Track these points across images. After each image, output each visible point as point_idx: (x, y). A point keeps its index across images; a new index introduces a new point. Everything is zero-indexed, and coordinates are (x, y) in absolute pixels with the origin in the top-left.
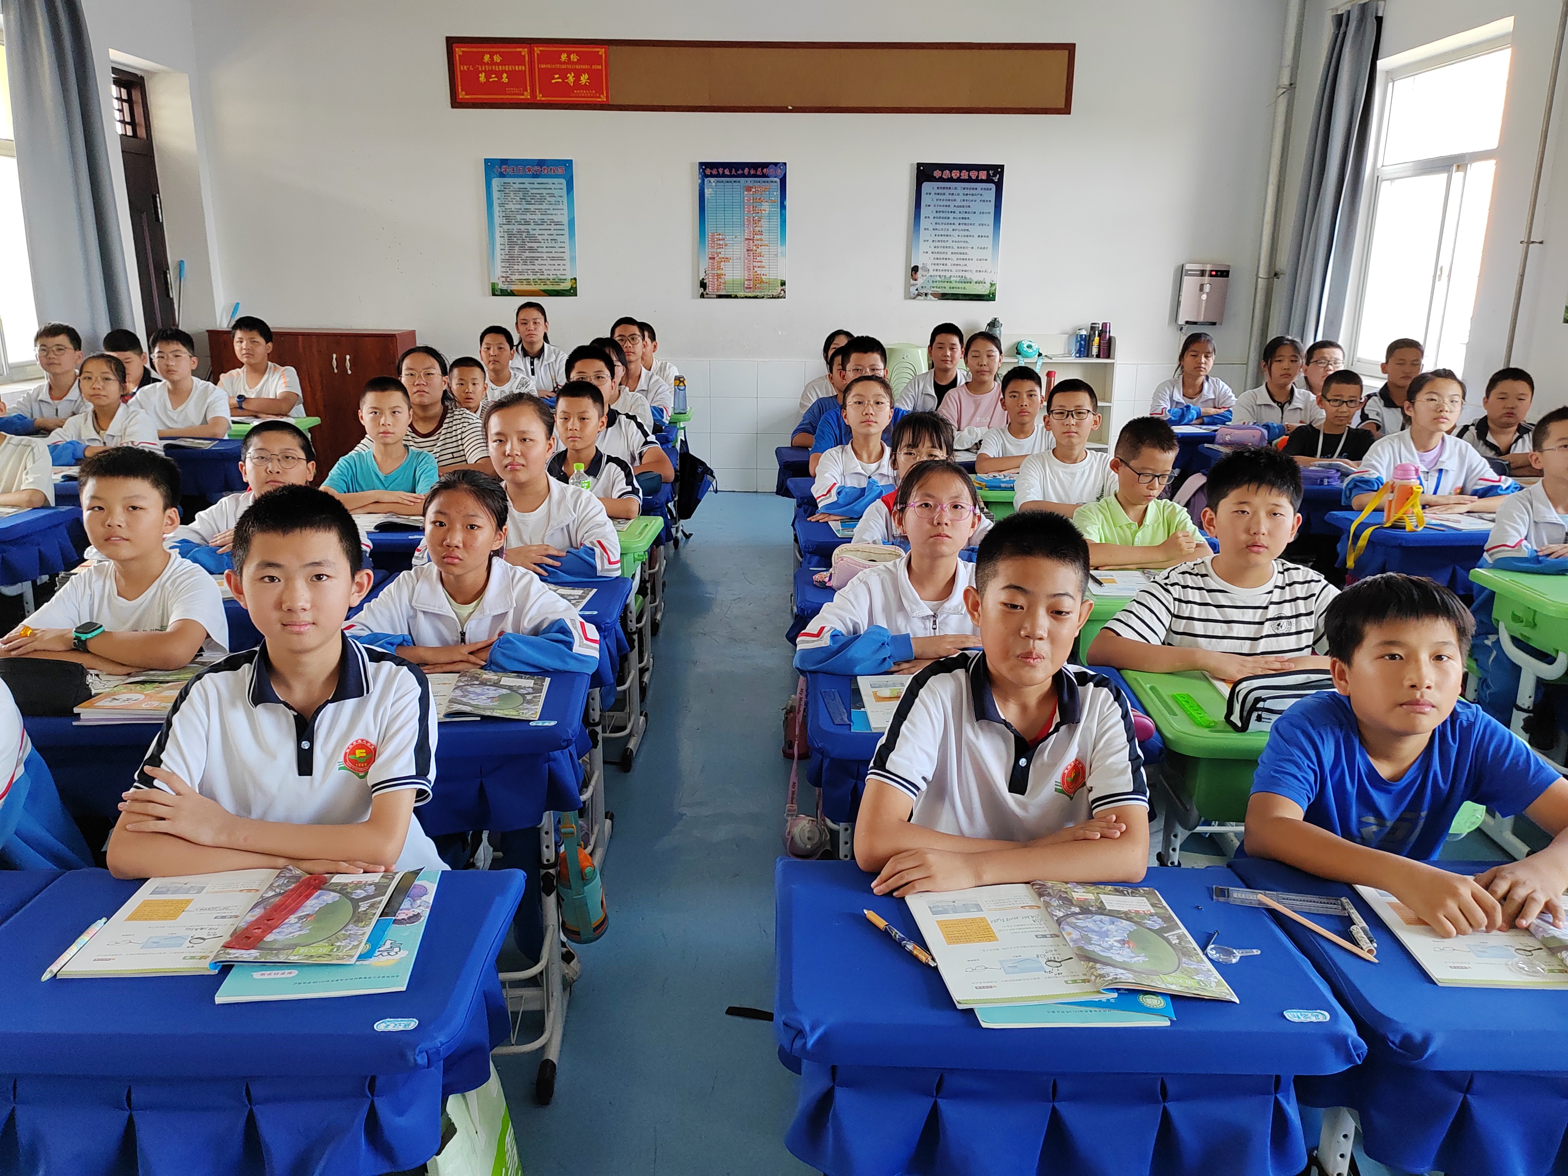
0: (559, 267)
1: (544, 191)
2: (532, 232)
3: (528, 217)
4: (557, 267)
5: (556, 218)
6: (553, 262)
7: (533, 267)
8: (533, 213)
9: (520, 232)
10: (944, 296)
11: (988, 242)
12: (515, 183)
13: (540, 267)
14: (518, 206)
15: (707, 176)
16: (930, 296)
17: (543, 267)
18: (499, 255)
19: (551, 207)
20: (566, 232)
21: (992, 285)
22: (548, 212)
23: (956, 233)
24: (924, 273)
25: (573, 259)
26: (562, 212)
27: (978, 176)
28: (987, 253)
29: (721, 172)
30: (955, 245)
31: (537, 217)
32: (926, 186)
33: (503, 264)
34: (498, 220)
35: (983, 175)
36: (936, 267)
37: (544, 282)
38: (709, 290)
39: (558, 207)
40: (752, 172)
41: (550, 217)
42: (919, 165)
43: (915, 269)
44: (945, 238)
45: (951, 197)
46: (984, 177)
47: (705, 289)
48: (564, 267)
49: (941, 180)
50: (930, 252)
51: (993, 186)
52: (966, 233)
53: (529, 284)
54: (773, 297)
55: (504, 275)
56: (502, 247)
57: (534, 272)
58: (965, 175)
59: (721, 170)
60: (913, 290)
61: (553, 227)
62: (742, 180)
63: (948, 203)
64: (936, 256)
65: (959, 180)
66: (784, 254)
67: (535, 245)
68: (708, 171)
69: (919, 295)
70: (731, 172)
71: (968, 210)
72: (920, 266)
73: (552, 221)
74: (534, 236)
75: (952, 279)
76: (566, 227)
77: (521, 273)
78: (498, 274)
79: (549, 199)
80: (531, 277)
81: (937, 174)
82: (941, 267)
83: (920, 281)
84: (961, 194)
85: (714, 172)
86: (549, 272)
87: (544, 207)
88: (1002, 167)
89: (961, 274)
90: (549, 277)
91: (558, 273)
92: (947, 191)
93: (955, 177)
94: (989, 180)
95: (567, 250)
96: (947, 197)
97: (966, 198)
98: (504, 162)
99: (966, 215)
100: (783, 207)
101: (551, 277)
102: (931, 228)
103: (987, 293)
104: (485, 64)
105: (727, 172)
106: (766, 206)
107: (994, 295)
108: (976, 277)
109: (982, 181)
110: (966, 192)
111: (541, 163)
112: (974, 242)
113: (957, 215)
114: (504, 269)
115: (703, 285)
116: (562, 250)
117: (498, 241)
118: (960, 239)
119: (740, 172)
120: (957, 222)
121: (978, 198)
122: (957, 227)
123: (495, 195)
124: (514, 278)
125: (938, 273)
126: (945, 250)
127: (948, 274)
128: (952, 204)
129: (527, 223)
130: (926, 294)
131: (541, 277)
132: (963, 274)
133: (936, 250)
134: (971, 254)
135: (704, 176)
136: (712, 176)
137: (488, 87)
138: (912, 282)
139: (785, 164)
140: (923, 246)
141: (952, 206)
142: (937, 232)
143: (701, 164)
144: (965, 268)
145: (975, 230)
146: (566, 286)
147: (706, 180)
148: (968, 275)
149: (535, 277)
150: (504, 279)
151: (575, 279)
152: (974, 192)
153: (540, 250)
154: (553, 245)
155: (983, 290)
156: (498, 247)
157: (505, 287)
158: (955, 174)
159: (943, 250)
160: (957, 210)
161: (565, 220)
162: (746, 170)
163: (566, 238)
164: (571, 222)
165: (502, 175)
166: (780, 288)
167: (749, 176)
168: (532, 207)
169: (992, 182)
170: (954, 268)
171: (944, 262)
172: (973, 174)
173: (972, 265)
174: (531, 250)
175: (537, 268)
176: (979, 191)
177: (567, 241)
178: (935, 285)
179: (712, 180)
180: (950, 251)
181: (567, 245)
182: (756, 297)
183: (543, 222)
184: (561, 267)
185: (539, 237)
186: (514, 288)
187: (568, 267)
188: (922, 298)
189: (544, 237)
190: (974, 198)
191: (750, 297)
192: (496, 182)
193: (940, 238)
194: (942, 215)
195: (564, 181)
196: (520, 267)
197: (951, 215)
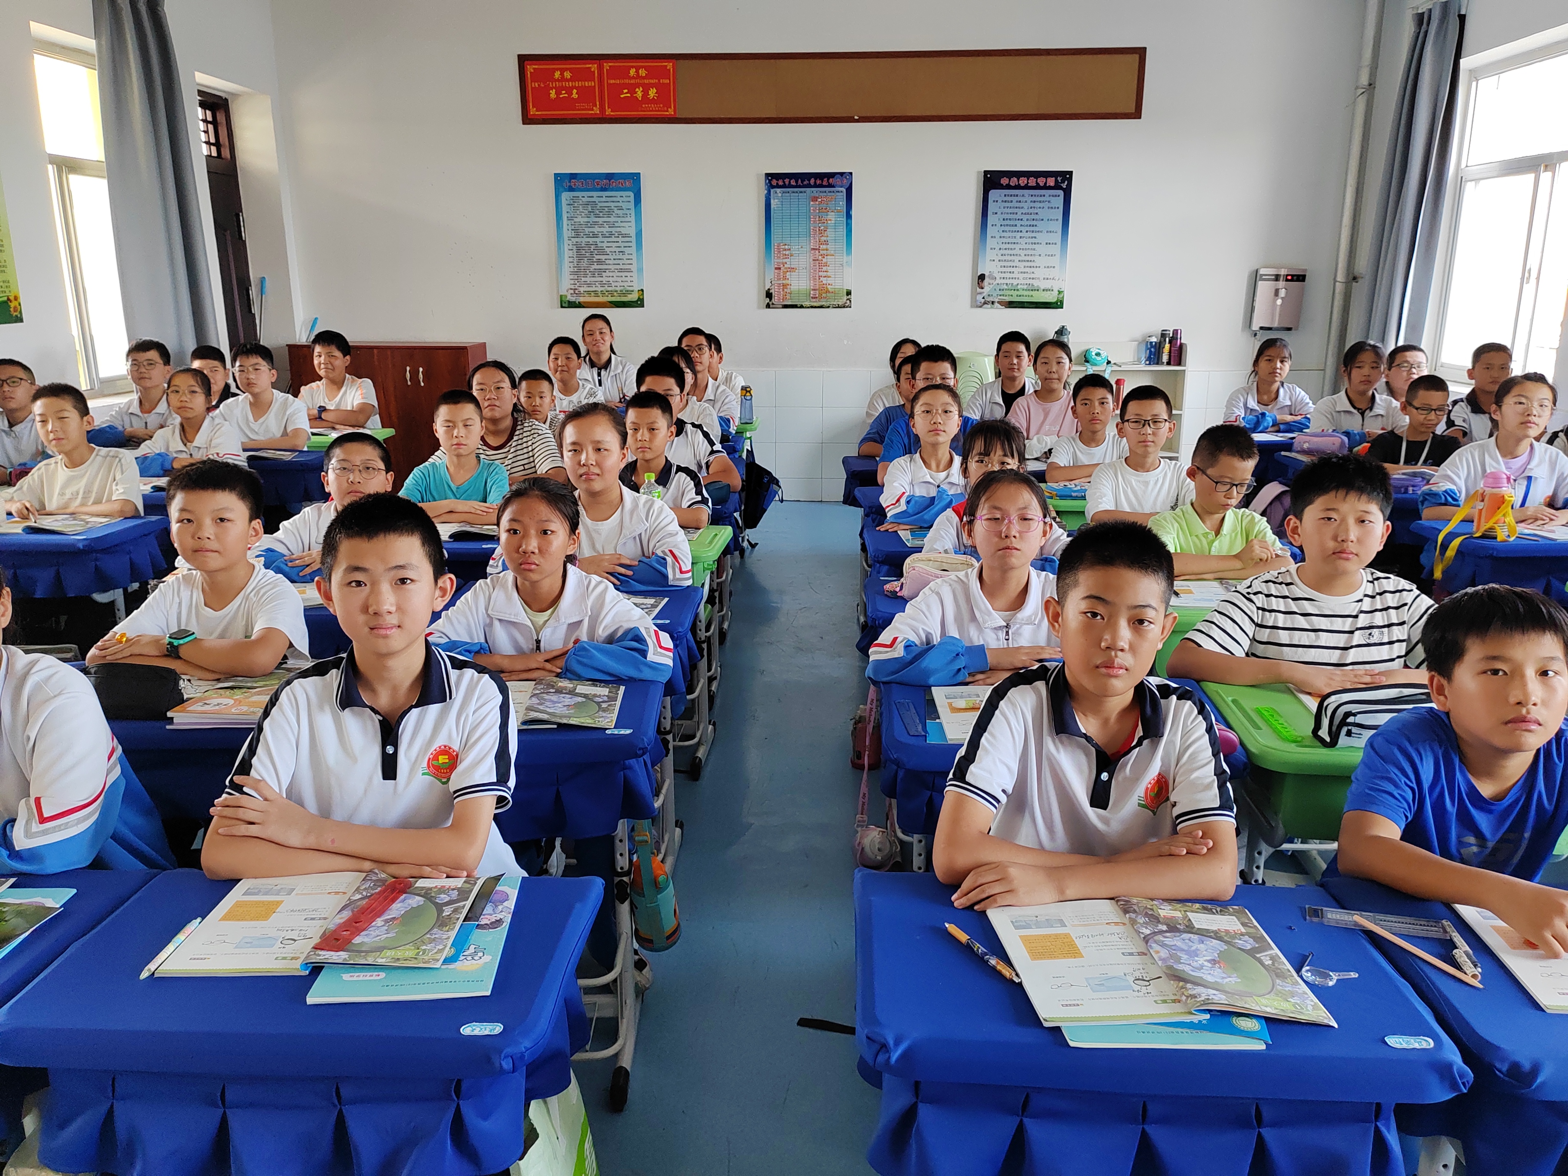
0: (626, 279)
1: (612, 204)
2: (600, 245)
3: (596, 229)
4: (624, 279)
5: (624, 231)
6: (621, 274)
7: (601, 279)
8: (602, 226)
9: (588, 244)
10: (1011, 305)
11: (1056, 249)
12: (584, 196)
13: (608, 279)
14: (586, 220)
15: (773, 187)
16: (996, 304)
17: (611, 279)
18: (567, 268)
19: (619, 220)
20: (634, 244)
21: (1060, 292)
22: (616, 224)
23: (1023, 241)
24: (991, 282)
25: (640, 270)
26: (629, 224)
27: (1046, 183)
28: (1055, 261)
29: (787, 183)
30: (1023, 253)
31: (606, 230)
32: (993, 194)
33: (572, 277)
34: (567, 233)
35: (1051, 182)
36: (1003, 275)
37: (611, 293)
38: (775, 300)
39: (626, 220)
40: (818, 182)
41: (618, 229)
42: (986, 172)
43: (982, 277)
44: (1013, 246)
45: (1018, 205)
46: (1052, 184)
47: (771, 300)
48: (632, 279)
49: (1008, 187)
50: (997, 260)
51: (1061, 193)
52: (1033, 240)
53: (597, 295)
54: (839, 307)
55: (572, 287)
56: (571, 260)
57: (602, 284)
58: (1032, 182)
59: (787, 181)
60: (979, 298)
61: (620, 239)
62: (808, 190)
63: (1015, 210)
64: (1003, 264)
65: (1027, 187)
66: (849, 264)
67: (603, 257)
68: (774, 182)
69: (985, 303)
70: (797, 182)
71: (1035, 217)
72: (987, 274)
73: (620, 234)
74: (602, 248)
75: (1019, 287)
76: (634, 239)
77: (589, 285)
78: (566, 286)
79: (616, 211)
80: (599, 289)
81: (1004, 181)
82: (1008, 275)
83: (987, 289)
84: (1029, 201)
85: (781, 183)
86: (616, 284)
87: (612, 219)
88: (1071, 173)
89: (1028, 281)
90: (617, 289)
91: (625, 284)
92: (1015, 199)
93: (1022, 185)
94: (1057, 187)
95: (634, 262)
96: (1015, 204)
97: (1033, 205)
98: (573, 176)
99: (1034, 223)
100: (849, 216)
101: (618, 289)
102: (998, 236)
103: (1054, 300)
104: (556, 80)
105: (793, 183)
106: (832, 216)
107: (1062, 302)
108: (1043, 285)
109: (1050, 188)
110: (1034, 199)
111: (610, 176)
112: (1041, 249)
113: (1024, 223)
114: (572, 282)
115: (769, 295)
116: (629, 262)
117: (567, 254)
118: (1027, 246)
119: (806, 182)
120: (1024, 229)
121: (1046, 205)
122: (1024, 234)
123: (565, 208)
124: (582, 290)
125: (1005, 281)
126: (1012, 258)
127: (1015, 282)
128: (1020, 211)
129: (595, 236)
130: (993, 303)
131: (610, 289)
132: (1031, 281)
133: (1003, 258)
134: (1039, 261)
135: (770, 186)
136: (778, 186)
137: (558, 103)
138: (979, 290)
139: (851, 173)
140: (990, 254)
141: (1019, 213)
142: (1004, 240)
143: (767, 175)
144: (1032, 276)
145: (1042, 238)
146: (634, 297)
147: (772, 191)
148: (1036, 283)
149: (602, 289)
150: (572, 291)
151: (642, 290)
152: (1042, 199)
153: (607, 262)
154: (621, 256)
155: (1051, 298)
156: (567, 260)
157: (573, 299)
158: (1023, 181)
159: (1009, 258)
160: (1025, 217)
161: (632, 232)
162: (812, 181)
163: (633, 250)
164: (639, 234)
165: (571, 189)
166: (845, 298)
167: (816, 186)
168: (600, 220)
169: (1061, 188)
170: (1021, 276)
171: (1012, 270)
172: (1041, 181)
173: (1038, 273)
174: (599, 262)
175: (604, 279)
176: (1046, 198)
177: (635, 255)
178: (1001, 293)
179: (778, 190)
180: (1017, 258)
181: (634, 257)
182: (821, 307)
183: (611, 234)
184: (629, 279)
185: (608, 250)
186: (582, 299)
187: (635, 279)
188: (989, 306)
189: (610, 249)
190: (1041, 205)
191: (815, 307)
192: (566, 196)
193: (1007, 246)
194: (1008, 222)
195: (632, 194)
196: (588, 279)
197: (1019, 223)
